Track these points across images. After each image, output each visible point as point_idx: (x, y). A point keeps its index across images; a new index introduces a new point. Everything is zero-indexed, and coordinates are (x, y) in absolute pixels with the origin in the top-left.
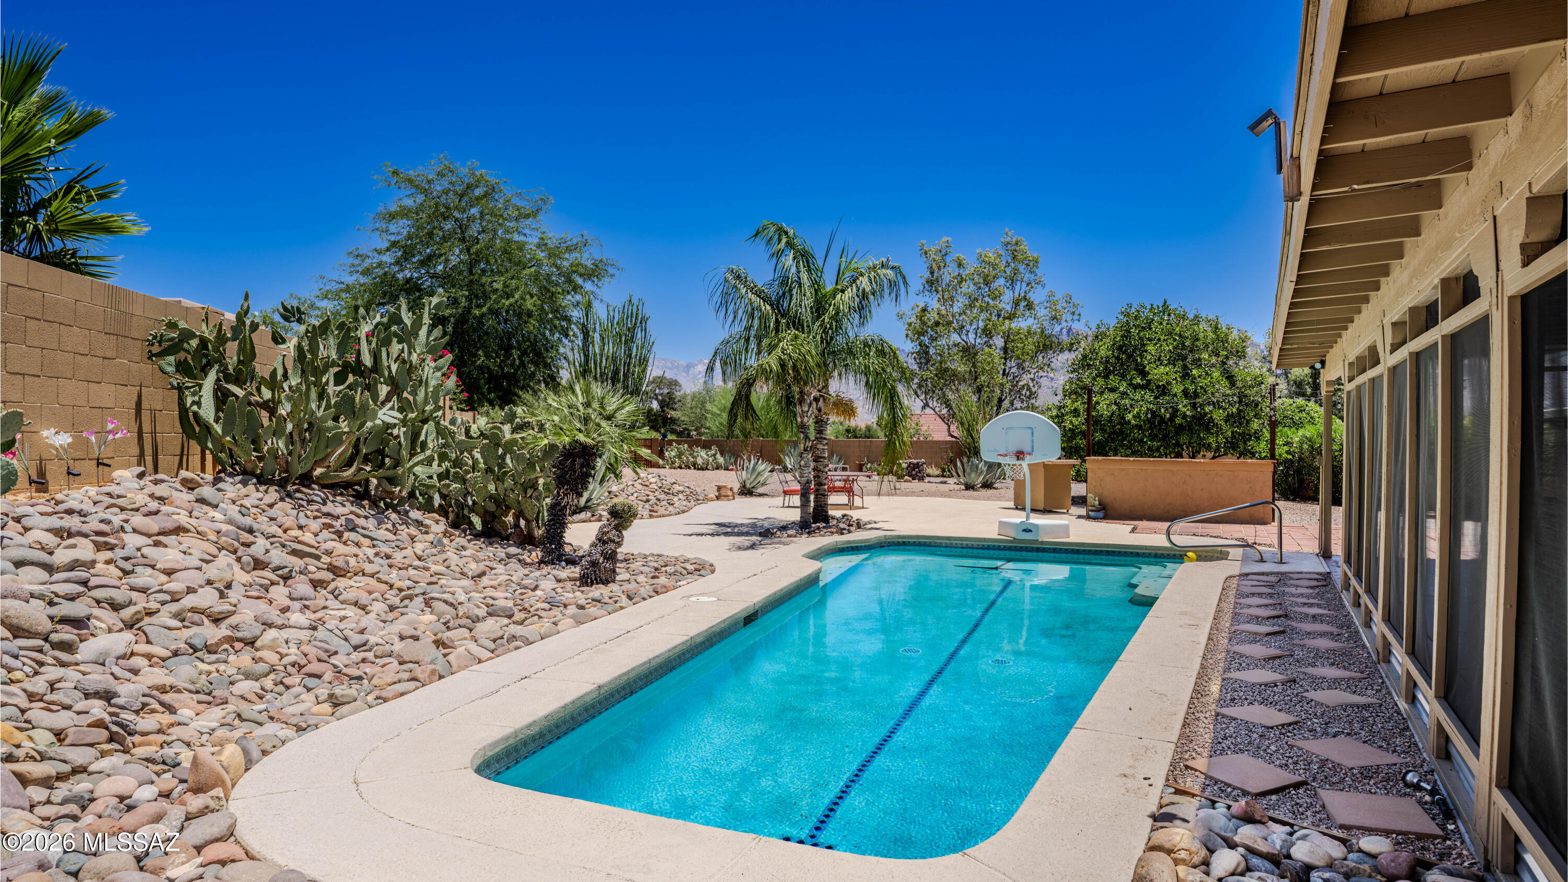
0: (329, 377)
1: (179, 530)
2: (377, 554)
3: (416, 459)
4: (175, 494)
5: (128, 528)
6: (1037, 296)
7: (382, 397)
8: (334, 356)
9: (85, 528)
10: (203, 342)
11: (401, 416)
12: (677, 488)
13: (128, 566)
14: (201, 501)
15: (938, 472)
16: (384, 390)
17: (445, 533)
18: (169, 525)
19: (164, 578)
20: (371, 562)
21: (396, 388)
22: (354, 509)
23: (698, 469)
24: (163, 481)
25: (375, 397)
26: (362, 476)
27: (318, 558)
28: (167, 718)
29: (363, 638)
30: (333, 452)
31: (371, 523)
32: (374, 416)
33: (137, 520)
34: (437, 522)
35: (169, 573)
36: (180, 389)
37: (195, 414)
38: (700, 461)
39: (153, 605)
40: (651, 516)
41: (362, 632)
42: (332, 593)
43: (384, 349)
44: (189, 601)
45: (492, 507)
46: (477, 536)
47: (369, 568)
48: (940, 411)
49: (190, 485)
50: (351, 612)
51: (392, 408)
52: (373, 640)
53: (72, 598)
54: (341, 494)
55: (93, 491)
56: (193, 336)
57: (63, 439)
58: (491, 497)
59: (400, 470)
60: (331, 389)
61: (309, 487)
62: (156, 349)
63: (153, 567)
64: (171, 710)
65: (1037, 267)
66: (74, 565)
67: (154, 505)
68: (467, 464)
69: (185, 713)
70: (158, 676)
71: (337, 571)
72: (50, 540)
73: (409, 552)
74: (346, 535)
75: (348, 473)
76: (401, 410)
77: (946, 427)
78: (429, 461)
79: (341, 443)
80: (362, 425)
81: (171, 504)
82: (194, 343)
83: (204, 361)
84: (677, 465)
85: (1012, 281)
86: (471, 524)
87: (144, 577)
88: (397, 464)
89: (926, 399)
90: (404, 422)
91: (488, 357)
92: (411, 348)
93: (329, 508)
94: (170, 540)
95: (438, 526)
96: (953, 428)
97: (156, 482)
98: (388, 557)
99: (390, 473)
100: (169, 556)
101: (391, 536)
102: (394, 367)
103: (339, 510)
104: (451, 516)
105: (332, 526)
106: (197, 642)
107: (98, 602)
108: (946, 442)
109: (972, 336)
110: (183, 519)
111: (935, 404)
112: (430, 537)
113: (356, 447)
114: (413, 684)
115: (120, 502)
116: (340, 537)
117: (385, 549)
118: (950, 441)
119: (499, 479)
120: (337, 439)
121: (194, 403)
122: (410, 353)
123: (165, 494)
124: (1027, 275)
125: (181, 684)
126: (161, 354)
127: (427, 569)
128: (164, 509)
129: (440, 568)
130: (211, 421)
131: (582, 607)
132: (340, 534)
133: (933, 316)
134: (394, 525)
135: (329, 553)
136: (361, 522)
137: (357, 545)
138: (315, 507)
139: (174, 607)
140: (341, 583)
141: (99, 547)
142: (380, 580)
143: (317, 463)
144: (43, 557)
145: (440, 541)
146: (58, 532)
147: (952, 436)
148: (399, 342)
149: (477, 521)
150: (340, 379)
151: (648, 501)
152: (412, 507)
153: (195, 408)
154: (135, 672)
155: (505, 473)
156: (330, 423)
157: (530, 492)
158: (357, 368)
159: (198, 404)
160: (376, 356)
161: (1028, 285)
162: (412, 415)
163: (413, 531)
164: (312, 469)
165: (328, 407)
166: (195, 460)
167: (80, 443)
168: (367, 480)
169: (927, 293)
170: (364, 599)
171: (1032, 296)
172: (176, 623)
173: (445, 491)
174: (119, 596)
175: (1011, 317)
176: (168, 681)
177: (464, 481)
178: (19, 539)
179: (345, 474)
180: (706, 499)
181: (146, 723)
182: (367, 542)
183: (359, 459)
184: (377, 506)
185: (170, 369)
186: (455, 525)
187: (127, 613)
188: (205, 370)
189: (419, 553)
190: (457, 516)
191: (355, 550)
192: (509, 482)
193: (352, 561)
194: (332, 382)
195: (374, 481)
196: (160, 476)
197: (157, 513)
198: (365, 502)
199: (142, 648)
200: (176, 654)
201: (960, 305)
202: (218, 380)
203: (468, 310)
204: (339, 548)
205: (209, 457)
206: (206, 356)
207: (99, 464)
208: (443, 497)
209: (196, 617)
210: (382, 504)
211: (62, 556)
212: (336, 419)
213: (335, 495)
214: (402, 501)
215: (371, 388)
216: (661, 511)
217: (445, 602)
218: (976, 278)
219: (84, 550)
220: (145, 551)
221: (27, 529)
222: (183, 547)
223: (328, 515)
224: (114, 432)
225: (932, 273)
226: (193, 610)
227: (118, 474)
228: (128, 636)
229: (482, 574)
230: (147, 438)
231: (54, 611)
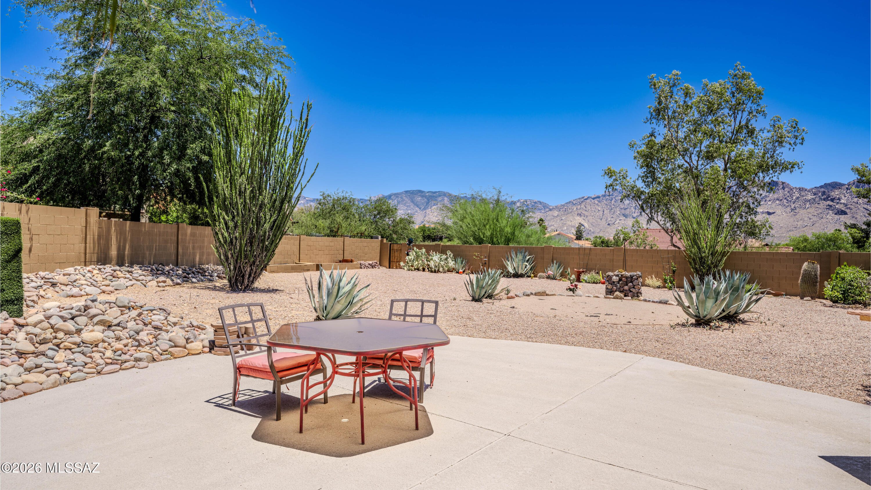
6: (757, 124)
15: (659, 283)
23: (432, 272)
38: (432, 264)
48: (665, 224)
65: (760, 99)
77: (670, 238)
84: (414, 267)
85: (735, 109)
89: (651, 213)
96: (675, 239)
108: (668, 251)
109: (694, 158)
111: (660, 218)
118: (672, 251)
124: (749, 105)
133: (659, 140)
147: (674, 246)
161: (750, 113)
169: (654, 121)
171: (753, 124)
175: (734, 141)
201: (685, 129)
218: (701, 105)
225: (660, 103)
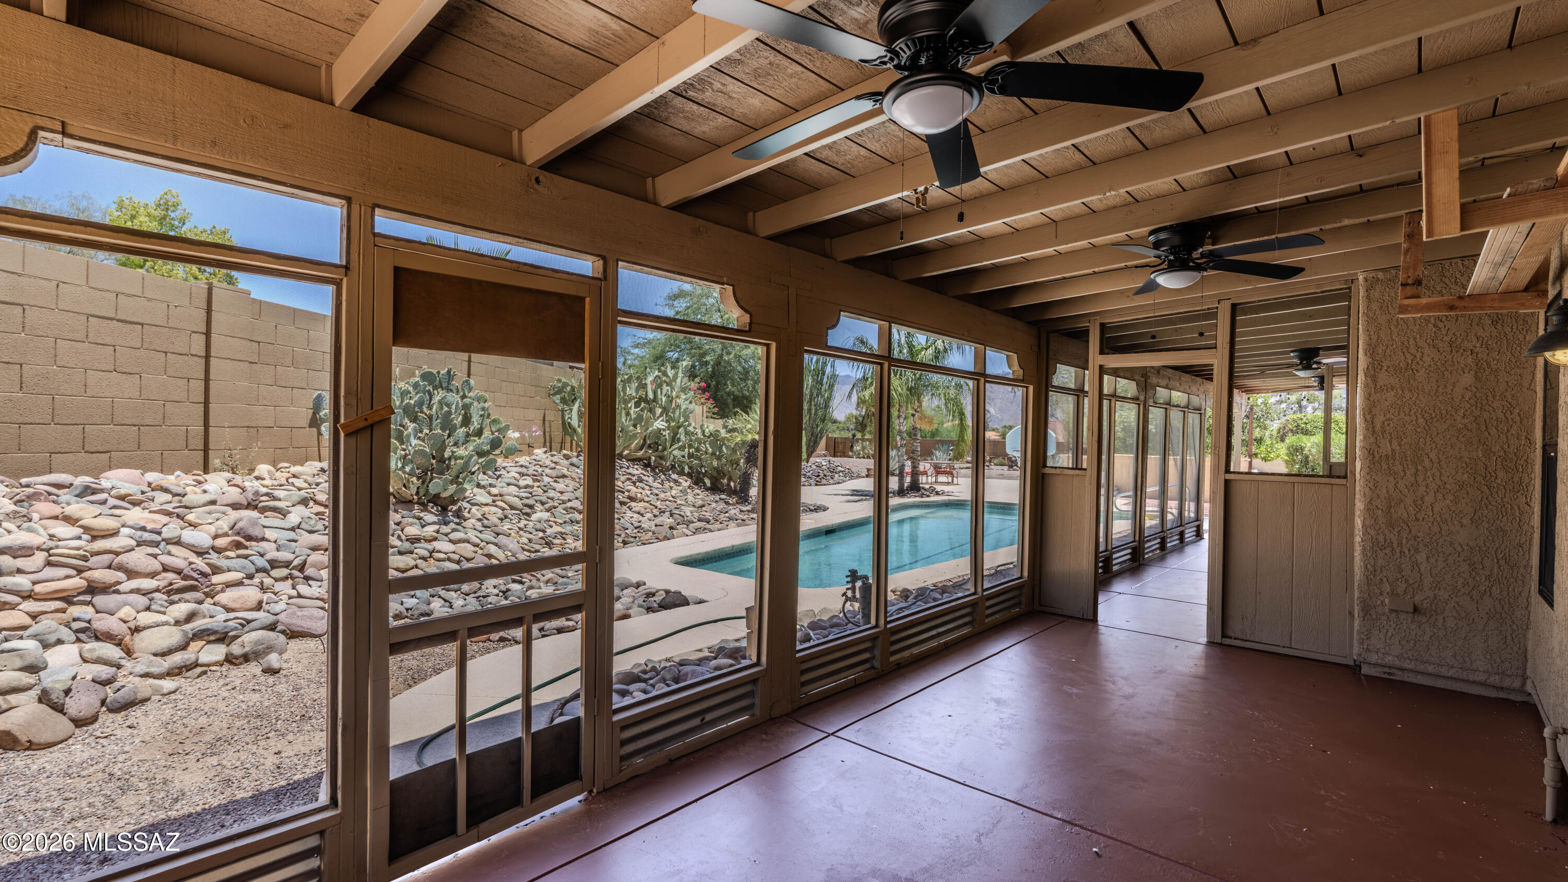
0: (631, 404)
1: (564, 476)
2: (651, 494)
3: (674, 447)
4: (561, 461)
5: (544, 474)
7: (658, 415)
8: (634, 394)
9: (528, 473)
10: (573, 388)
11: (666, 425)
12: (840, 469)
13: (545, 489)
14: (572, 464)
16: (659, 411)
17: (689, 487)
18: (560, 474)
19: (559, 494)
20: (648, 497)
21: (665, 410)
22: (643, 472)
24: (555, 455)
25: (654, 415)
26: (647, 455)
27: (623, 493)
28: (563, 541)
29: (639, 524)
30: (633, 443)
31: (651, 479)
32: (652, 425)
33: (547, 471)
34: (686, 481)
35: (562, 493)
36: (563, 411)
37: (569, 423)
39: (556, 504)
40: (816, 485)
41: (640, 522)
42: (628, 507)
43: (659, 390)
44: (569, 504)
45: (715, 474)
46: (707, 489)
47: (646, 499)
49: (567, 457)
50: (636, 516)
51: (662, 421)
52: (643, 525)
53: (527, 498)
54: (637, 464)
55: (528, 458)
56: (569, 385)
57: (517, 435)
58: (715, 468)
59: (666, 453)
60: (633, 411)
61: (621, 460)
62: (552, 392)
63: (555, 490)
64: (565, 539)
66: (527, 487)
67: (553, 465)
68: (702, 450)
69: (569, 541)
70: (559, 529)
71: (632, 499)
72: (517, 476)
73: (668, 494)
74: (637, 484)
75: (640, 454)
76: (667, 421)
78: (681, 448)
79: (636, 438)
80: (647, 429)
81: (560, 465)
82: (569, 388)
83: (573, 397)
84: (861, 456)
86: (704, 483)
87: (551, 494)
88: (665, 449)
90: (668, 428)
91: (733, 385)
92: (672, 389)
93: (631, 471)
94: (561, 480)
95: (685, 483)
97: (552, 455)
98: (657, 495)
99: (660, 454)
100: (560, 486)
101: (660, 486)
102: (664, 399)
103: (635, 472)
104: (694, 478)
105: (631, 479)
106: (572, 519)
107: (536, 501)
110: (565, 471)
112: (681, 488)
113: (645, 440)
114: (656, 540)
115: (540, 463)
116: (635, 485)
117: (656, 491)
119: (719, 458)
120: (635, 436)
121: (569, 418)
122: (672, 392)
123: (557, 461)
125: (568, 532)
126: (555, 394)
127: (676, 502)
128: (558, 467)
129: (683, 502)
130: (577, 426)
131: (744, 520)
132: (634, 483)
134: (662, 481)
135: (628, 491)
136: (646, 478)
137: (643, 489)
138: (624, 470)
139: (564, 506)
140: (633, 504)
141: (535, 480)
142: (651, 504)
143: (625, 448)
144: (516, 482)
145: (685, 491)
146: (520, 474)
148: (667, 386)
149: (708, 482)
150: (637, 405)
151: (818, 476)
152: (673, 473)
153: (569, 420)
154: (551, 527)
155: (723, 455)
156: (632, 428)
157: (735, 466)
158: (646, 400)
159: (570, 418)
160: (655, 393)
162: (673, 424)
163: (672, 484)
164: (623, 451)
165: (630, 420)
166: (568, 445)
167: (523, 437)
168: (650, 458)
170: (643, 511)
172: (564, 512)
173: (690, 465)
174: (544, 499)
176: (563, 531)
177: (700, 459)
178: (507, 475)
179: (639, 454)
180: (859, 477)
181: (556, 541)
182: (647, 488)
183: (646, 446)
184: (655, 471)
185: (558, 401)
186: (696, 483)
187: (547, 506)
188: (574, 401)
189: (673, 495)
190: (697, 478)
191: (640, 491)
192: (724, 460)
193: (639, 495)
194: (633, 407)
195: (653, 458)
196: (554, 453)
197: (555, 468)
198: (649, 469)
199: (552, 519)
200: (565, 522)
202: (580, 407)
203: (721, 356)
204: (633, 489)
205: (574, 443)
206: (574, 395)
207: (529, 446)
208: (690, 468)
209: (572, 511)
210: (657, 471)
211: (522, 483)
212: (635, 426)
213: (634, 465)
214: (668, 470)
215: (651, 411)
216: (824, 481)
217: (680, 515)
219: (529, 481)
220: (551, 483)
221: (508, 472)
222: (566, 484)
223: (630, 474)
224: (536, 432)
226: (571, 508)
227: (536, 451)
228: (549, 514)
229: (703, 506)
230: (547, 434)
231: (522, 501)
